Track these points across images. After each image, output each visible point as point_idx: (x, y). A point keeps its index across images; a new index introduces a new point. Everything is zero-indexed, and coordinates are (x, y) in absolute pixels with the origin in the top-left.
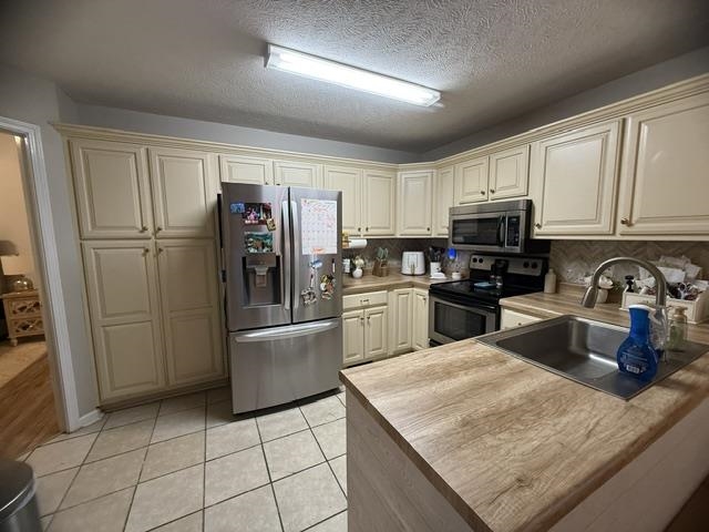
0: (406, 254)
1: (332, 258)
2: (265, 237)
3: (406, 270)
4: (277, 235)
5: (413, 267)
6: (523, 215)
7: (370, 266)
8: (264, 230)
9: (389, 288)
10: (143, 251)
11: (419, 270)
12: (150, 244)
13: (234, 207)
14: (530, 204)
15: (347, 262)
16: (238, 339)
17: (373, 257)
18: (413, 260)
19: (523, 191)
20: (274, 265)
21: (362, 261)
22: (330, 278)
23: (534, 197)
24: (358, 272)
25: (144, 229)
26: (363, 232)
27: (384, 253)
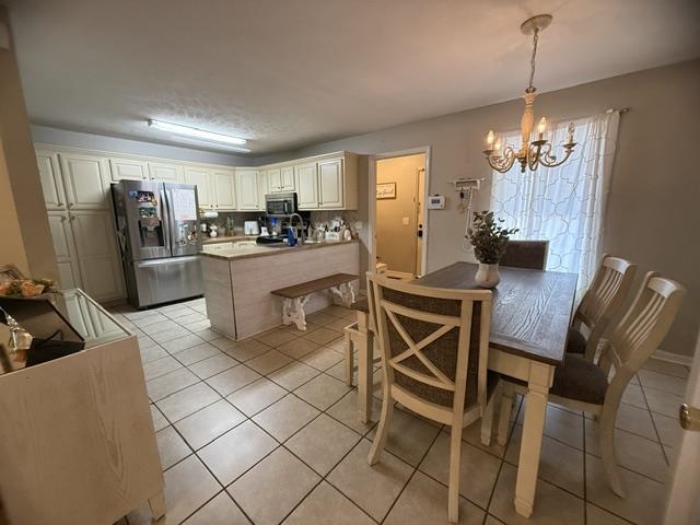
0: (246, 223)
1: (194, 222)
2: (152, 209)
3: (247, 232)
4: (158, 207)
5: (251, 230)
6: (292, 200)
7: (222, 231)
8: (150, 205)
9: (234, 241)
10: (60, 218)
11: (255, 232)
12: (66, 213)
13: (131, 193)
14: (295, 194)
15: (204, 226)
16: (140, 266)
17: (224, 225)
18: (251, 226)
19: (292, 188)
20: (158, 225)
21: (215, 227)
22: (194, 233)
23: (297, 191)
24: (213, 234)
25: (60, 205)
26: (215, 207)
27: (231, 222)
